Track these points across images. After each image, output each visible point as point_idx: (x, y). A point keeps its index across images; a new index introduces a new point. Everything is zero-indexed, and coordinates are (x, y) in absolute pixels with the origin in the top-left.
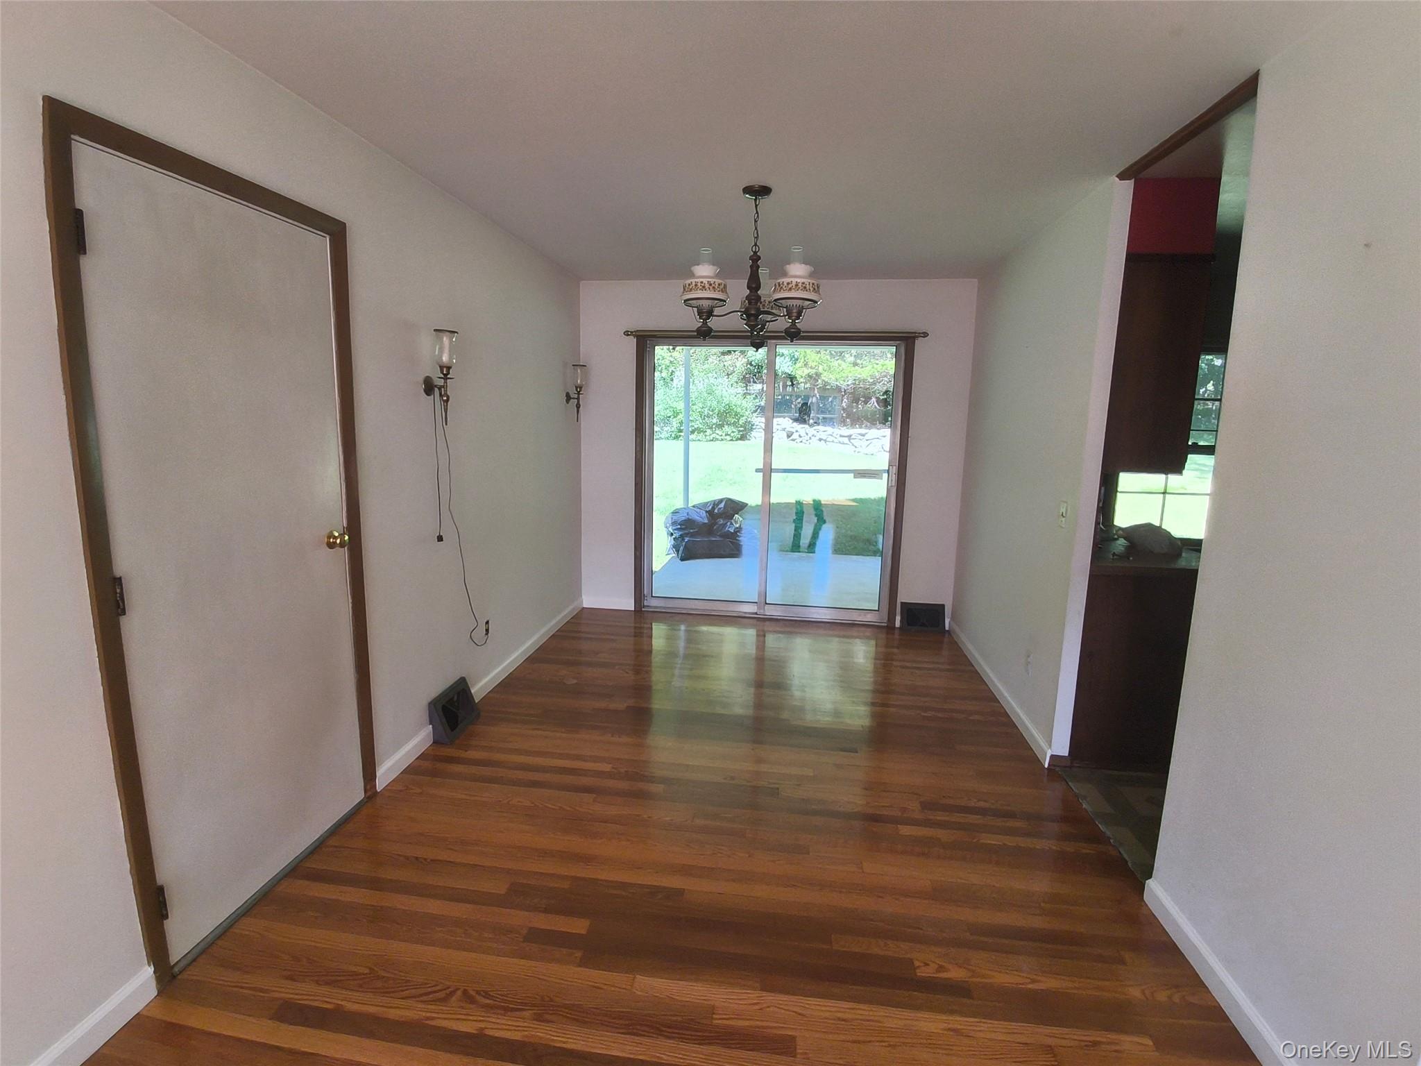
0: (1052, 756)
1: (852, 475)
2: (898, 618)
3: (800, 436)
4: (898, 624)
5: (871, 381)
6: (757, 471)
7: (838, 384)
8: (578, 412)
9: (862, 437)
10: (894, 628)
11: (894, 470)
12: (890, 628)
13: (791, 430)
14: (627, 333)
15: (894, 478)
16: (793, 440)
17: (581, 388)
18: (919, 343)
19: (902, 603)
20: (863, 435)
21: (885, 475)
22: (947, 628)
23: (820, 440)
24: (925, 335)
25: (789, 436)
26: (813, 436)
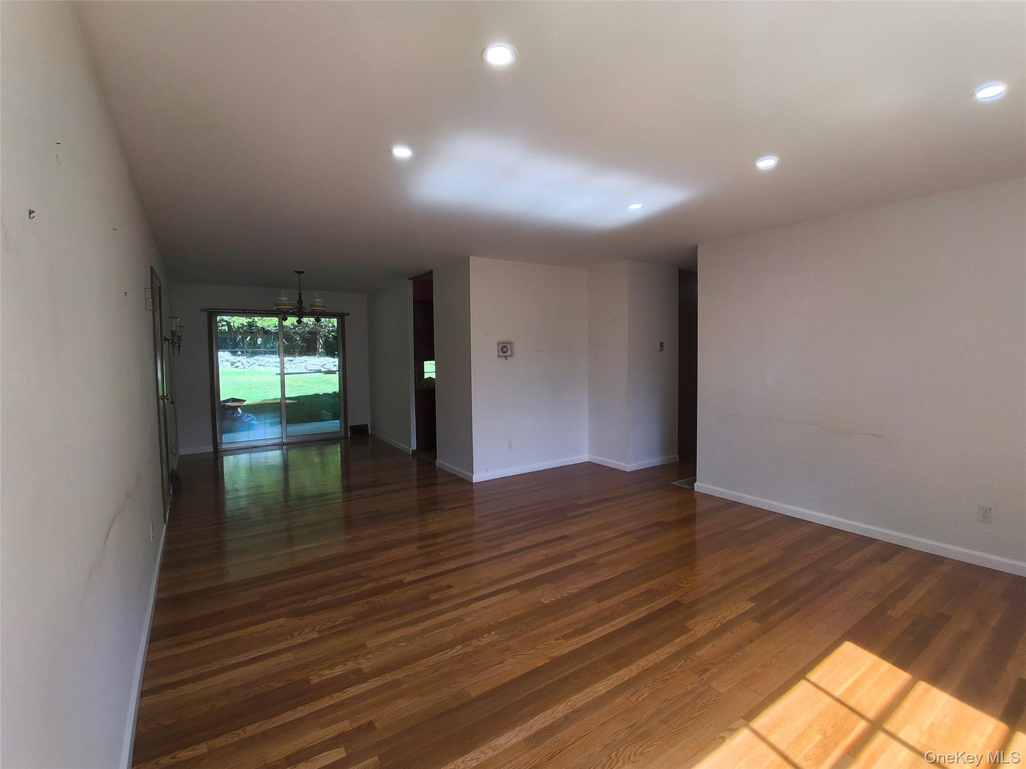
0: (412, 450)
1: (323, 373)
2: (349, 433)
3: (242, 364)
4: (349, 436)
5: (292, 327)
6: (277, 374)
7: (269, 329)
8: (179, 350)
9: (290, 362)
10: (348, 437)
11: (341, 370)
12: (346, 437)
13: (234, 361)
14: (202, 310)
15: (341, 373)
16: (237, 367)
17: (181, 337)
18: (346, 318)
19: (350, 426)
20: (291, 361)
21: (337, 373)
22: (370, 434)
23: (260, 365)
24: (349, 315)
25: (232, 365)
26: (253, 363)
